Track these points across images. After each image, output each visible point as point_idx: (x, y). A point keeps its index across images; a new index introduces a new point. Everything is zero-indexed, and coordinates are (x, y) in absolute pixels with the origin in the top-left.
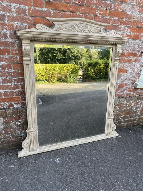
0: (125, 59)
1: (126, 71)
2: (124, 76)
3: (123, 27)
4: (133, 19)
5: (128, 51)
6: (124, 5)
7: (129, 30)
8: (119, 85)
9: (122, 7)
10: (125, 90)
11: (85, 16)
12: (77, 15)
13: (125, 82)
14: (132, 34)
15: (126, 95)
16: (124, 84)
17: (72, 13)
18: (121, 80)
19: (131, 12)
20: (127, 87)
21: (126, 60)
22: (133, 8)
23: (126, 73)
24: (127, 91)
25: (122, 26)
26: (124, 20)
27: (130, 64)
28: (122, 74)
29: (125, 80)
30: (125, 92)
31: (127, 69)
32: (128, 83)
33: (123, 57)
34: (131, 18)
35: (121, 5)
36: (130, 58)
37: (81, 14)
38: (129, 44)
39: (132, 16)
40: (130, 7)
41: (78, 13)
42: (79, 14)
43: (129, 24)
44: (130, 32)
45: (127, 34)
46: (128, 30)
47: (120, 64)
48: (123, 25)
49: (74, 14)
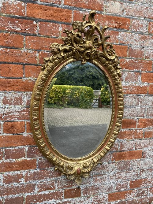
0: (138, 131)
1: (142, 155)
2: (139, 164)
3: (126, 73)
4: (146, 57)
5: (143, 116)
6: (123, 33)
7: (140, 77)
8: (131, 182)
9: (119, 37)
10: (144, 192)
11: (40, 55)
12: (21, 52)
13: (144, 176)
14: (146, 84)
15: (148, 201)
16: (141, 180)
17: (8, 50)
18: (134, 173)
19: (139, 46)
20: (148, 184)
21: (139, 133)
22: (143, 38)
23: (144, 158)
24: (149, 192)
25: (125, 71)
26: (127, 60)
27: (150, 140)
28: (134, 161)
29: (143, 171)
30: (145, 195)
31: (144, 150)
32: (150, 177)
33: (133, 129)
34: (141, 56)
35: (117, 33)
36: (149, 129)
37: (29, 51)
38: (143, 103)
39: (142, 52)
40: (137, 36)
41: (24, 50)
42: (26, 51)
43: (138, 68)
44: (143, 82)
45: (137, 85)
46: (137, 77)
47: (129, 141)
48: (126, 69)
49: (15, 51)
